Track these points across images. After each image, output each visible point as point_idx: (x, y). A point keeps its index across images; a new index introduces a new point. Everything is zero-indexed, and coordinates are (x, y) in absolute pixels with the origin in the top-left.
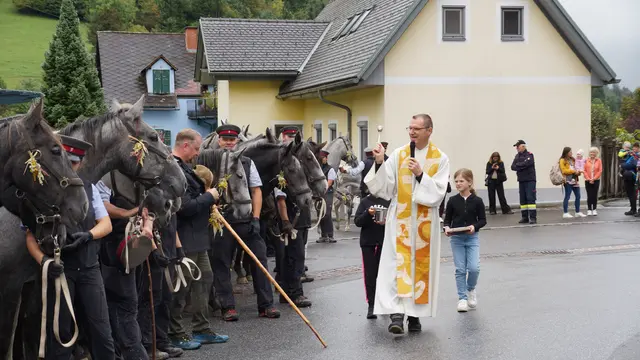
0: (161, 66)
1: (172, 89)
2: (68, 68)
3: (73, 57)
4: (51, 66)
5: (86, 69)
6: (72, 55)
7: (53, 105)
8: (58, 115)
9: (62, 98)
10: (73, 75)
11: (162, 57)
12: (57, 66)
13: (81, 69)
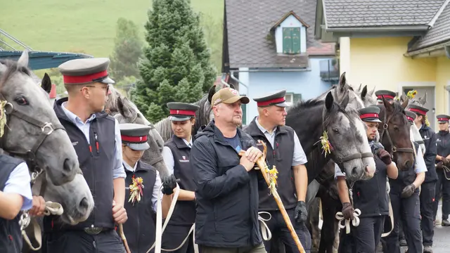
0: (291, 23)
1: (303, 49)
2: (171, 27)
3: (177, 15)
4: (154, 25)
5: (191, 28)
6: (176, 12)
7: (155, 67)
8: (160, 79)
9: (165, 60)
10: (177, 35)
11: (292, 14)
12: (160, 25)
13: (186, 27)
